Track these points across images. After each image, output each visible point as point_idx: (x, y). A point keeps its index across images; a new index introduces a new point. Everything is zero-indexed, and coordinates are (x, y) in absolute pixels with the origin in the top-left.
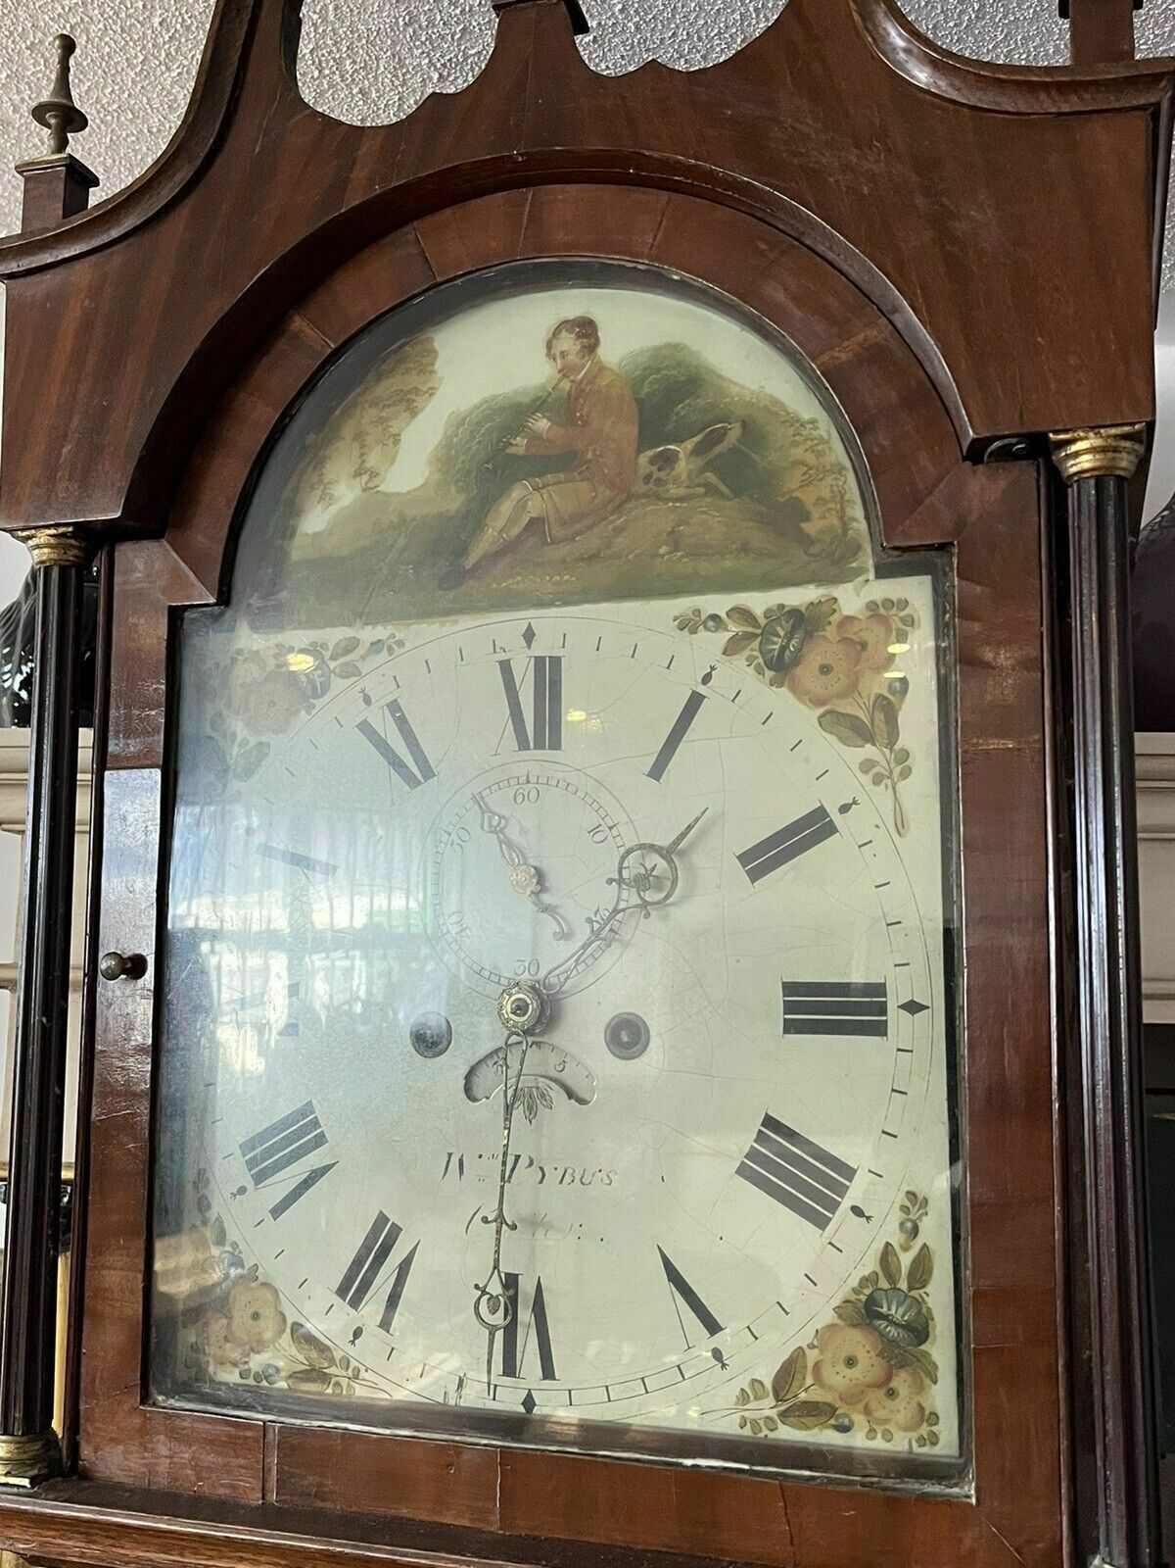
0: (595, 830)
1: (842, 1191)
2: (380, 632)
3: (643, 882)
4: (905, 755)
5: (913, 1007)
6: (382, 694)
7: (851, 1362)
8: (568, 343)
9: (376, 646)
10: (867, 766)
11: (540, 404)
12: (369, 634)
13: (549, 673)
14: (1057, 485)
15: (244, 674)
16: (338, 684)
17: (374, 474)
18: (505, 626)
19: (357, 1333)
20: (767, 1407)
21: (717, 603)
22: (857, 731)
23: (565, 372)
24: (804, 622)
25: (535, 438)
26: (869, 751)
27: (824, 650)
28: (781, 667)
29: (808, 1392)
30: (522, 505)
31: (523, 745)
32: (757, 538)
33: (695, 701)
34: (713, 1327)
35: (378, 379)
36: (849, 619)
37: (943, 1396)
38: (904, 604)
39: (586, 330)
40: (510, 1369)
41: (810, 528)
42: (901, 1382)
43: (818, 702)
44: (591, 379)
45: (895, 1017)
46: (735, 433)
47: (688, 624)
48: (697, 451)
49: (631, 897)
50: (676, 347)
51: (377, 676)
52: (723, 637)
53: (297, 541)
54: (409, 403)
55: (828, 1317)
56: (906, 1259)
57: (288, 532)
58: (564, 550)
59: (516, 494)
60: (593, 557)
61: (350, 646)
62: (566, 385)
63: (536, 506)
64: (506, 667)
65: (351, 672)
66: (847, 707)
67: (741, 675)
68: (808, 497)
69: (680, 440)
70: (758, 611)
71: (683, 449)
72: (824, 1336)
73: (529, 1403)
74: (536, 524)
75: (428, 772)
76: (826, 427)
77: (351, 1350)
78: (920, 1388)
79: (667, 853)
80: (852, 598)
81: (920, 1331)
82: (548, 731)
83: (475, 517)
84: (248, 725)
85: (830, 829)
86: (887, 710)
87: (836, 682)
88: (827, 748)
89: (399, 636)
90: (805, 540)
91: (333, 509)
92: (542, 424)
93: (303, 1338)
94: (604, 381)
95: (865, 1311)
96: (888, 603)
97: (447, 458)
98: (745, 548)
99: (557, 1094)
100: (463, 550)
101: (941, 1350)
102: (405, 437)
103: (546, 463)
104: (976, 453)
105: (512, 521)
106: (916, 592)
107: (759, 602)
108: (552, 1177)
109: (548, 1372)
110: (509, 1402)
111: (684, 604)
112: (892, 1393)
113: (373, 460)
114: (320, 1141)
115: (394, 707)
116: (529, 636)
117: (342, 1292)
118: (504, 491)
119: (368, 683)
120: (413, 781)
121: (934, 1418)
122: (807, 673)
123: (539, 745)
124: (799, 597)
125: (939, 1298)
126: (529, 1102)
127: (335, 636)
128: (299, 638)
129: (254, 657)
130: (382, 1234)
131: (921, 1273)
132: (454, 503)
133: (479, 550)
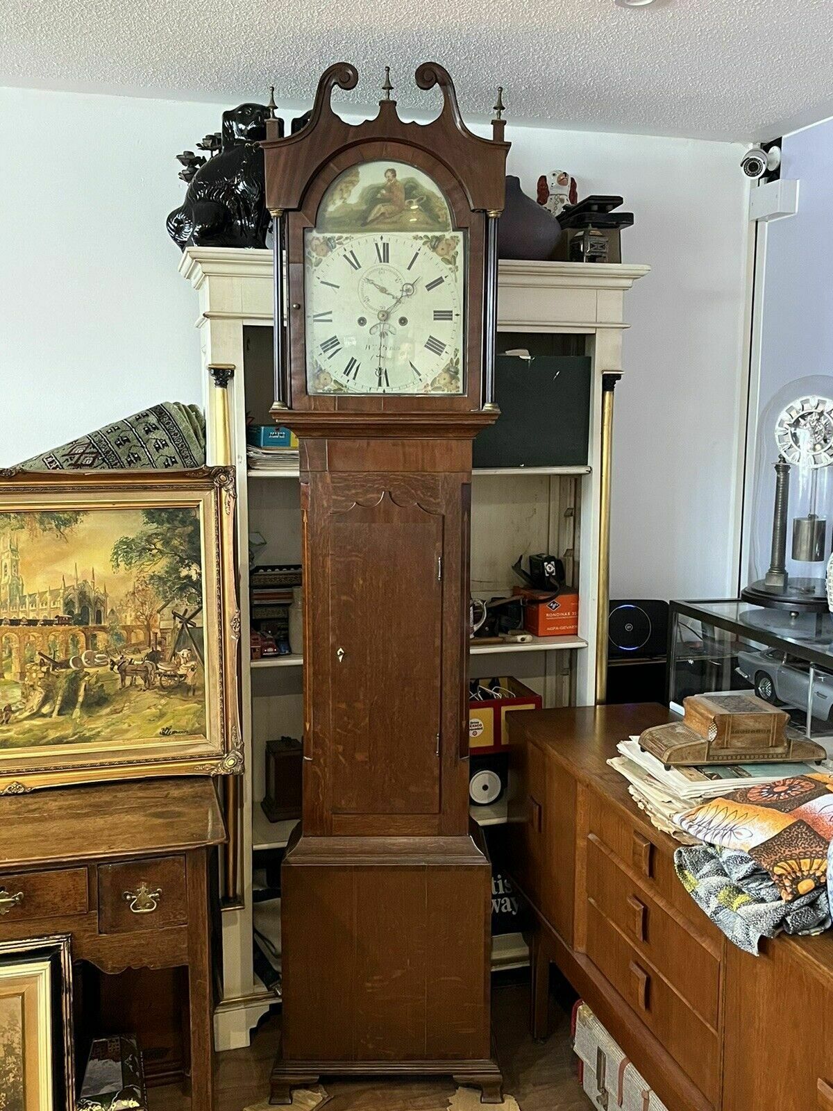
0: (396, 280)
1: (444, 349)
2: (348, 235)
3: (408, 290)
4: (457, 267)
5: (457, 315)
6: (349, 249)
7: (445, 379)
8: (389, 174)
9: (347, 238)
10: (450, 269)
11: (384, 187)
12: (345, 235)
13: (386, 246)
14: (487, 218)
15: (315, 242)
16: (338, 246)
17: (345, 199)
18: (377, 235)
19: (348, 381)
20: (430, 388)
21: (421, 234)
22: (449, 262)
23: (389, 180)
24: (438, 239)
25: (382, 195)
26: (450, 266)
27: (442, 245)
28: (434, 248)
29: (436, 385)
30: (380, 209)
31: (381, 262)
32: (430, 221)
33: (417, 254)
34: (419, 375)
35: (346, 177)
36: (447, 240)
37: (460, 384)
38: (458, 237)
39: (393, 171)
40: (380, 384)
41: (440, 220)
42: (453, 382)
43: (441, 256)
44: (395, 183)
45: (454, 317)
46: (425, 199)
47: (416, 238)
48: (418, 201)
49: (404, 294)
50: (412, 178)
51: (348, 245)
52: (423, 241)
53: (327, 213)
54: (353, 183)
55: (440, 371)
56: (455, 361)
57: (325, 210)
58: (389, 220)
59: (378, 207)
60: (396, 222)
61: (340, 238)
62: (389, 183)
63: (383, 210)
64: (377, 244)
65: (341, 244)
66: (447, 257)
67: (426, 249)
68: (439, 213)
69: (414, 198)
70: (430, 237)
71: (414, 201)
72: (440, 375)
73: (384, 391)
74: (383, 214)
75: (360, 267)
76: (443, 199)
77: (347, 384)
78: (456, 382)
79: (412, 285)
80: (449, 235)
81: (457, 373)
82: (386, 259)
83: (369, 211)
84: (317, 254)
85: (443, 281)
86: (454, 258)
87: (444, 252)
88: (442, 265)
89: (352, 236)
90: (439, 222)
91: (335, 207)
92: (384, 192)
93: (336, 382)
94: (398, 184)
95: (447, 370)
96: (455, 237)
97: (362, 197)
98: (427, 223)
99: (389, 333)
100: (367, 218)
101: (460, 376)
102: (353, 191)
103: (384, 201)
104: (473, 211)
105: (377, 212)
106: (460, 234)
107: (430, 234)
108: (388, 349)
109: (388, 385)
110: (380, 391)
111: (414, 234)
112: (452, 384)
113: (345, 196)
114: (339, 343)
115: (351, 252)
116: (382, 238)
117: (344, 373)
118: (375, 205)
119: (345, 246)
120: (356, 269)
121: (459, 387)
122: (439, 249)
123: (384, 262)
124: (438, 234)
125: (460, 367)
126: (383, 335)
127: (337, 235)
128: (328, 235)
129: (318, 239)
130: (353, 361)
131: (457, 363)
132: (364, 207)
133: (370, 219)
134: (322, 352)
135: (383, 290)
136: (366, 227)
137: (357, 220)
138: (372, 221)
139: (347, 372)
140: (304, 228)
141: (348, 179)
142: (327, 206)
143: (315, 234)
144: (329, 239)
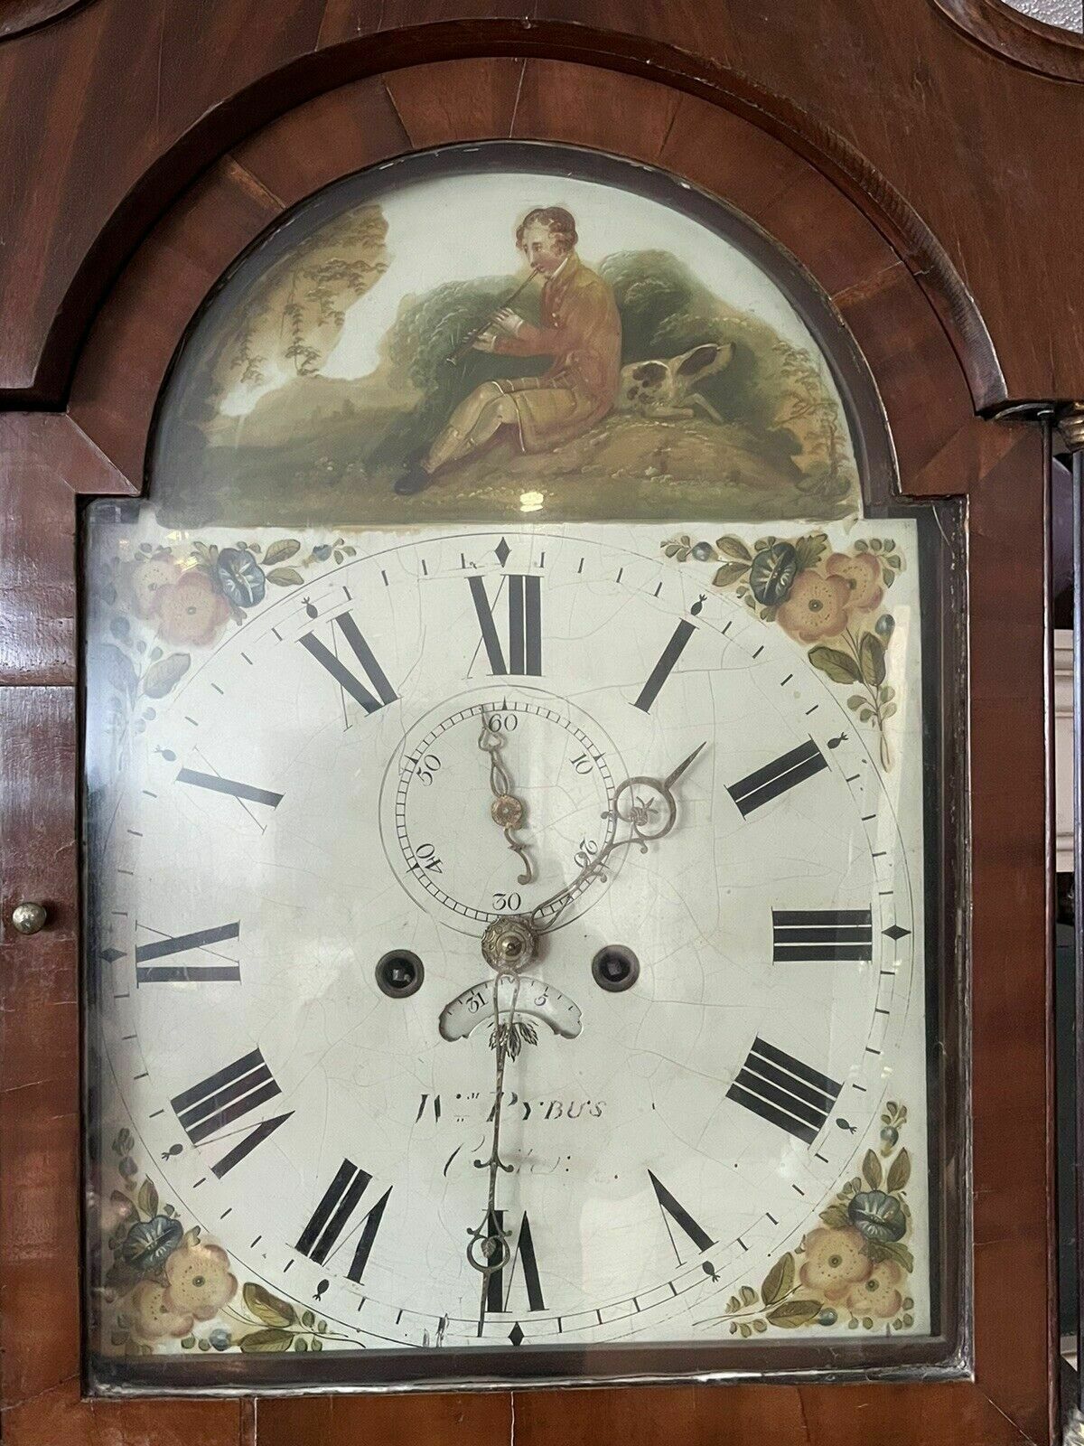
0: (579, 761)
1: (826, 1105)
2: (330, 537)
3: (640, 815)
4: (885, 696)
5: (896, 933)
6: (333, 607)
7: (835, 1261)
8: (541, 234)
9: (321, 553)
10: (855, 703)
11: (512, 297)
12: (310, 538)
13: (526, 594)
15: (150, 574)
16: (273, 592)
17: (312, 356)
18: (476, 541)
19: (323, 1286)
20: (758, 1311)
21: (707, 532)
22: (843, 668)
23: (539, 265)
24: (794, 557)
25: (504, 334)
26: (857, 688)
27: (814, 587)
28: (771, 601)
29: (795, 1293)
30: (491, 409)
31: (498, 668)
32: (747, 466)
33: (684, 632)
34: (703, 1241)
35: (314, 246)
36: (839, 557)
37: (917, 1284)
38: (891, 545)
39: (562, 223)
40: (493, 1303)
41: (803, 462)
42: (881, 1275)
43: (808, 638)
44: (570, 278)
45: (879, 942)
46: (724, 356)
47: (678, 551)
48: (686, 369)
49: (623, 831)
50: (659, 256)
51: (326, 586)
52: (713, 567)
53: (217, 424)
54: (355, 277)
55: (815, 1222)
56: (886, 1164)
57: (210, 413)
58: (539, 462)
59: (485, 394)
60: (575, 472)
61: (286, 549)
62: (540, 280)
63: (507, 411)
64: (476, 584)
65: (288, 579)
66: (838, 644)
67: (729, 605)
68: (799, 429)
69: (667, 356)
70: (749, 543)
71: (671, 366)
72: (809, 1243)
73: (516, 1335)
74: (508, 432)
75: (389, 696)
76: (816, 360)
77: (315, 1304)
78: (897, 1277)
79: (664, 787)
80: (843, 535)
81: (897, 1227)
82: (527, 656)
83: (436, 416)
84: (160, 633)
85: (819, 764)
86: (875, 647)
87: (826, 618)
88: (816, 683)
89: (349, 542)
90: (796, 474)
91: (263, 390)
92: (514, 321)
93: (257, 1294)
94: (582, 283)
95: (846, 1215)
96: (877, 543)
97: (401, 344)
98: (735, 477)
99: (542, 1031)
100: (423, 452)
101: (917, 1242)
102: (349, 315)
103: (515, 364)
105: (480, 425)
106: (902, 535)
107: (750, 533)
108: (538, 1112)
109: (536, 1302)
110: (496, 1335)
111: (672, 530)
112: (872, 1286)
113: (311, 339)
114: (272, 1090)
115: (346, 622)
116: (503, 552)
117: (303, 1246)
118: (470, 389)
119: (312, 593)
120: (371, 706)
121: (909, 1302)
122: (797, 607)
123: (516, 670)
124: (789, 530)
125: (915, 1196)
126: (511, 1039)
127: (268, 537)
128: (223, 537)
129: (165, 554)
130: (349, 1183)
131: (899, 1175)
132: (412, 398)
133: (444, 452)
134: (186, 1142)
135: (511, 813)
136: (425, 495)
137: (372, 462)
138: (453, 467)
139: (316, 1240)
140: (83, 502)
141: (323, 256)
142: (213, 388)
143: (151, 529)
144: (228, 558)
